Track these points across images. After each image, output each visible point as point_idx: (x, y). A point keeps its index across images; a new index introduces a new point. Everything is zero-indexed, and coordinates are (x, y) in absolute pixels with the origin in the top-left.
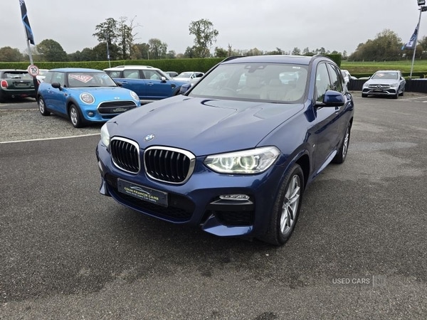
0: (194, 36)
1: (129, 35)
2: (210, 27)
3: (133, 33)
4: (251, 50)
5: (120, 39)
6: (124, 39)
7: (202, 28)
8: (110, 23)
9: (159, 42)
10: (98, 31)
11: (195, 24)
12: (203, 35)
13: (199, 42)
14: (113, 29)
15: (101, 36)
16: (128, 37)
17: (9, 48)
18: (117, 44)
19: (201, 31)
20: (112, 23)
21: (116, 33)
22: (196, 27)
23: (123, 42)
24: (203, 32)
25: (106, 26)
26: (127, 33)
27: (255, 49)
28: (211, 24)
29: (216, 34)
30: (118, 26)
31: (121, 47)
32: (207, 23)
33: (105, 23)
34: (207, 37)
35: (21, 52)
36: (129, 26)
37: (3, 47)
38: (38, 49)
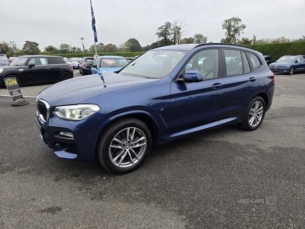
0: (226, 30)
1: (179, 33)
2: (239, 22)
3: (181, 31)
4: (279, 39)
5: (172, 36)
6: (175, 35)
7: (233, 23)
8: (167, 25)
9: (201, 36)
10: (159, 31)
11: (227, 21)
12: (233, 29)
13: (229, 34)
14: (168, 29)
15: (161, 35)
16: (178, 34)
17: (111, 44)
18: (170, 39)
19: (232, 27)
20: (168, 25)
21: (170, 32)
22: (227, 24)
23: (175, 38)
24: (234, 27)
25: (165, 27)
26: (177, 31)
27: (283, 37)
28: (240, 20)
29: (244, 27)
30: (172, 27)
31: (173, 41)
32: (237, 20)
33: (164, 26)
34: (236, 31)
35: (117, 46)
36: (179, 26)
37: (108, 44)
38: (126, 45)
